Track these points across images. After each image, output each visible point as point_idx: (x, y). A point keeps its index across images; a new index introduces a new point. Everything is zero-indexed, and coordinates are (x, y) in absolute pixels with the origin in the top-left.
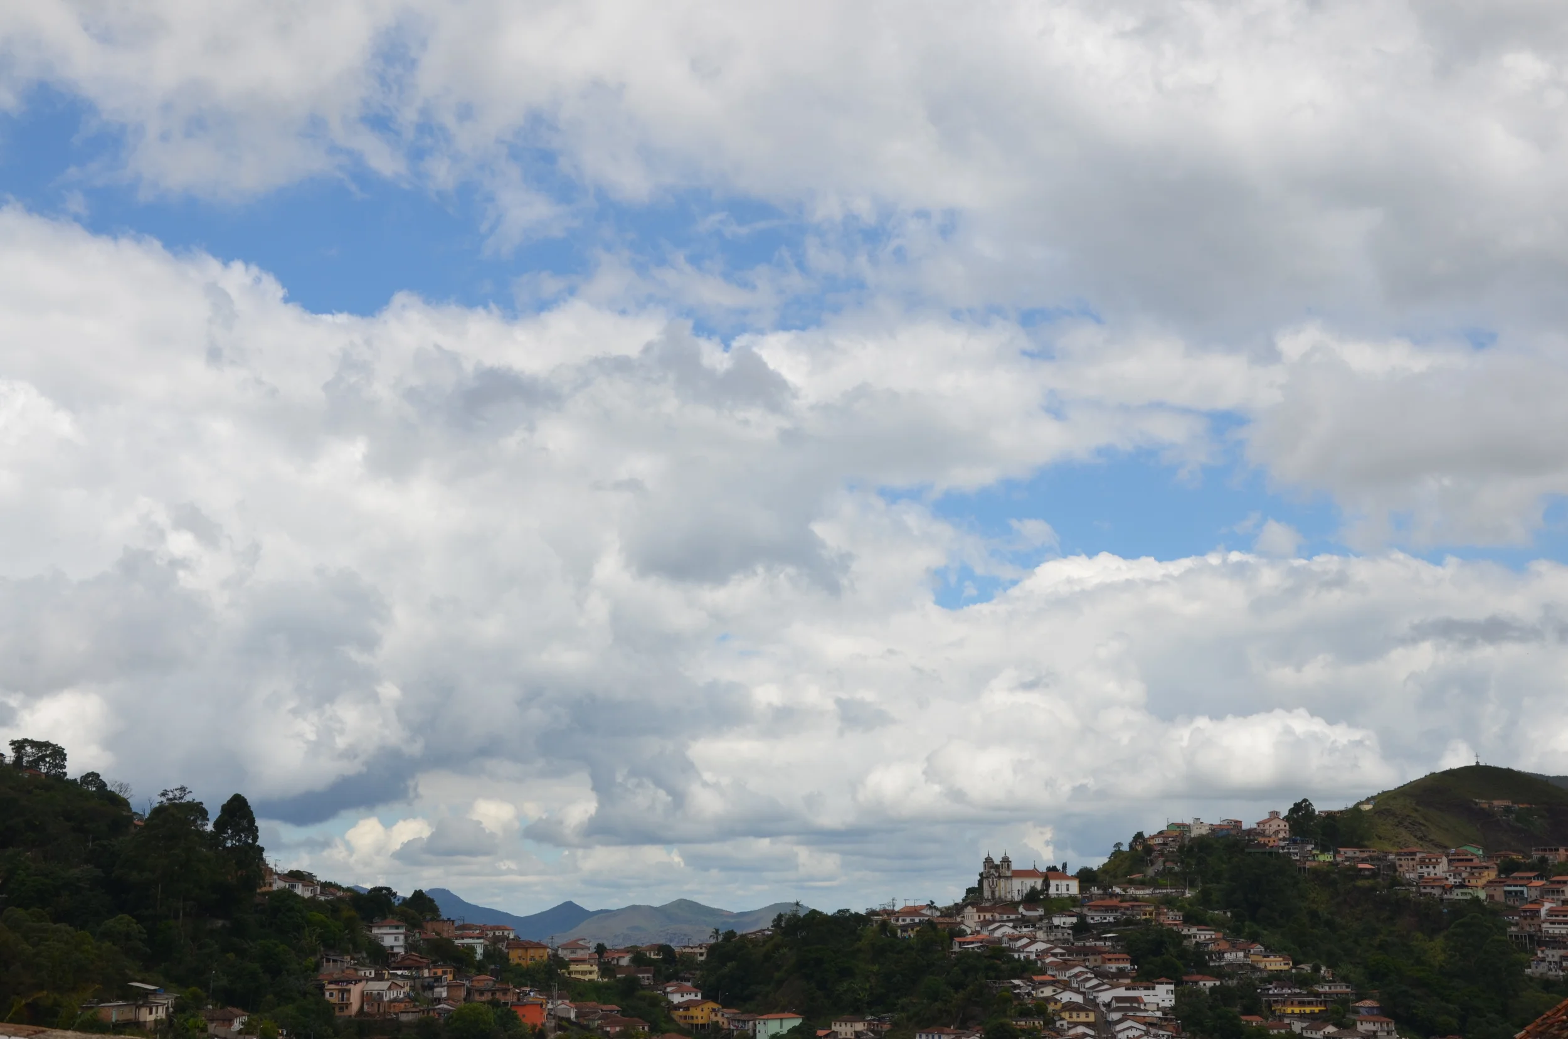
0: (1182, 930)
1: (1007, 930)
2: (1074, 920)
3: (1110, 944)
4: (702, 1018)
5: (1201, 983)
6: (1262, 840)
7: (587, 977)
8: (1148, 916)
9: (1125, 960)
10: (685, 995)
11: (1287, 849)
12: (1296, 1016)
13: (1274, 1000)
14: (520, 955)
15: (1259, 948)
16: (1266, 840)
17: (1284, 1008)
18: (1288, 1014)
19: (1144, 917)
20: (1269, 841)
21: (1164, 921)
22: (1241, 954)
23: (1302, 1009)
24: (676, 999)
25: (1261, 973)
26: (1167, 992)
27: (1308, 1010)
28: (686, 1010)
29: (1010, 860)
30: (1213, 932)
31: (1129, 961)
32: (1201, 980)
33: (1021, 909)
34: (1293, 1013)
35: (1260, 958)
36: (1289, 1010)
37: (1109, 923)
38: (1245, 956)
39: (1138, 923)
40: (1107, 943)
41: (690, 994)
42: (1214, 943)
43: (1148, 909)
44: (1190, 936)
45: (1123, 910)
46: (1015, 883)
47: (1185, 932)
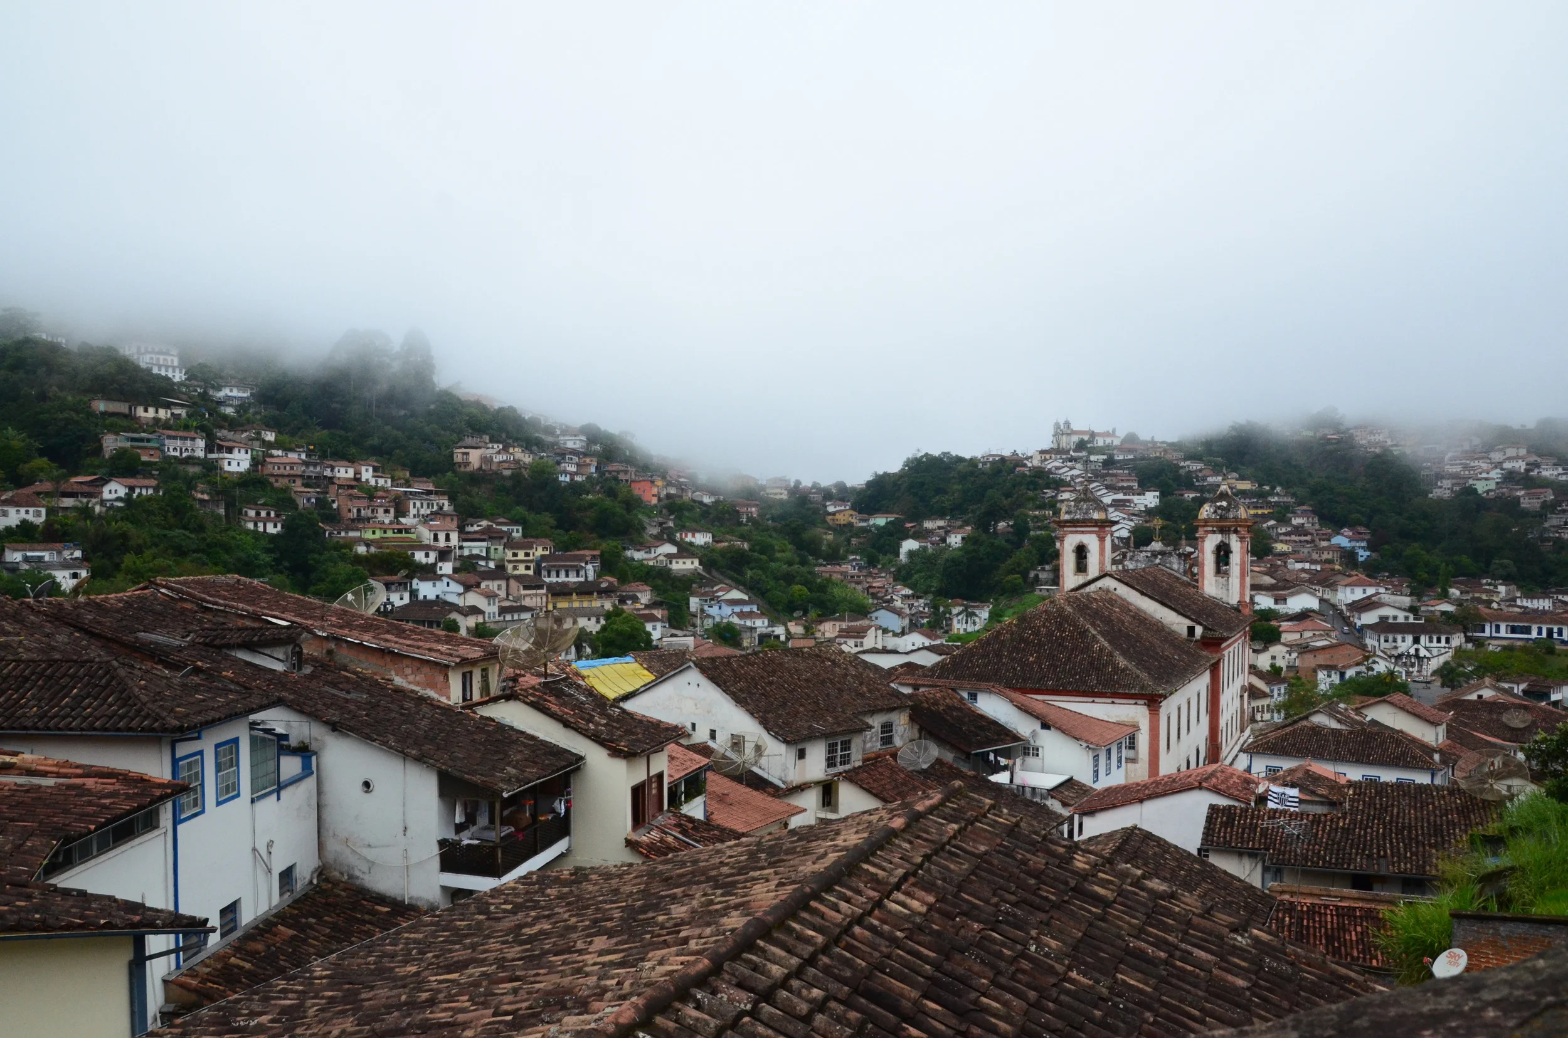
1: (1057, 464)
2: (1105, 457)
3: (1125, 471)
4: (844, 520)
5: (1185, 495)
7: (778, 497)
8: (1159, 456)
9: (1131, 480)
15: (1235, 475)
19: (1156, 456)
21: (1169, 458)
22: (1220, 479)
24: (831, 509)
26: (1155, 498)
27: (1260, 512)
28: (833, 516)
30: (1202, 465)
31: (1134, 480)
32: (1185, 493)
33: (1072, 453)
35: (1233, 481)
37: (1129, 459)
38: (1223, 480)
39: (1150, 460)
40: (1122, 471)
41: (840, 507)
42: (1202, 471)
44: (1185, 467)
46: (1075, 438)
47: (1182, 464)
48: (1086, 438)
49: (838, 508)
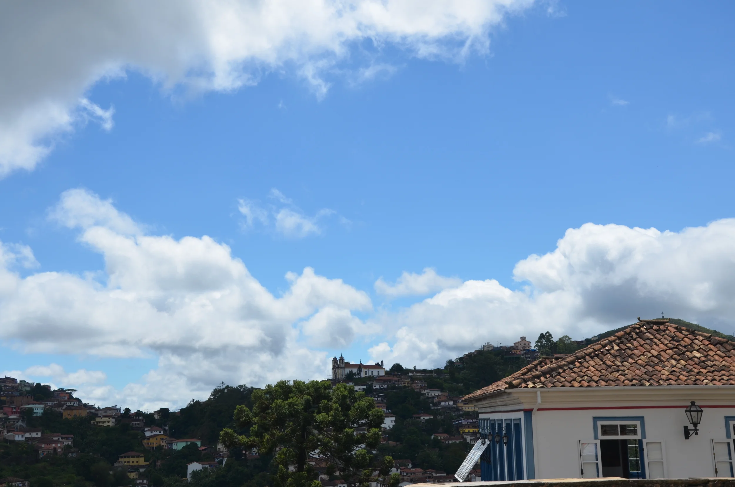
0: (422, 391)
2: (365, 387)
3: (381, 399)
4: (156, 443)
5: (422, 418)
6: (513, 351)
7: (106, 425)
8: (406, 385)
9: (383, 407)
10: (153, 432)
11: (525, 355)
12: (470, 433)
13: (460, 426)
14: (69, 413)
16: (516, 351)
17: (464, 430)
18: (466, 432)
19: (403, 385)
20: (517, 352)
21: (415, 387)
22: (451, 403)
23: (474, 430)
24: (148, 434)
25: (459, 412)
26: (391, 422)
28: (148, 440)
29: (344, 358)
30: (440, 392)
31: (385, 407)
32: (422, 416)
34: (469, 432)
35: (462, 405)
36: (467, 431)
37: (384, 388)
38: (454, 404)
39: (398, 388)
40: (379, 399)
41: (156, 432)
42: (437, 397)
43: (406, 381)
44: (425, 394)
45: (393, 382)
46: (347, 371)
47: (423, 392)
48: (355, 370)
49: (154, 433)
